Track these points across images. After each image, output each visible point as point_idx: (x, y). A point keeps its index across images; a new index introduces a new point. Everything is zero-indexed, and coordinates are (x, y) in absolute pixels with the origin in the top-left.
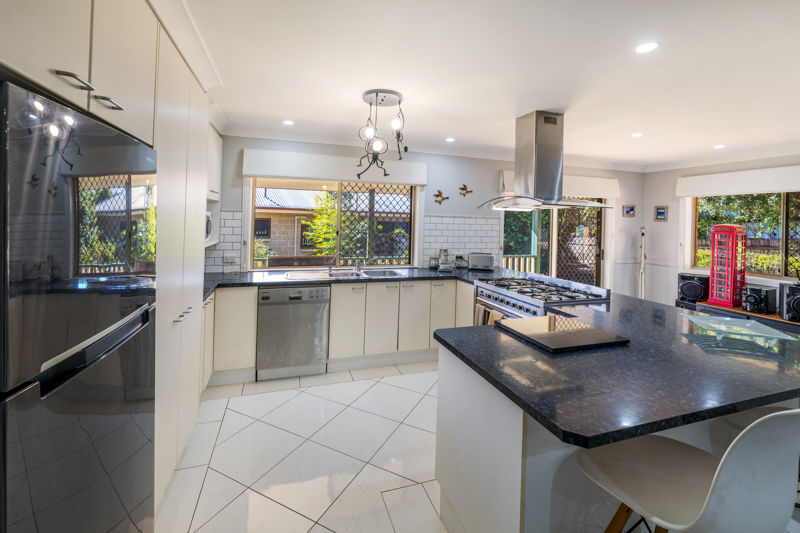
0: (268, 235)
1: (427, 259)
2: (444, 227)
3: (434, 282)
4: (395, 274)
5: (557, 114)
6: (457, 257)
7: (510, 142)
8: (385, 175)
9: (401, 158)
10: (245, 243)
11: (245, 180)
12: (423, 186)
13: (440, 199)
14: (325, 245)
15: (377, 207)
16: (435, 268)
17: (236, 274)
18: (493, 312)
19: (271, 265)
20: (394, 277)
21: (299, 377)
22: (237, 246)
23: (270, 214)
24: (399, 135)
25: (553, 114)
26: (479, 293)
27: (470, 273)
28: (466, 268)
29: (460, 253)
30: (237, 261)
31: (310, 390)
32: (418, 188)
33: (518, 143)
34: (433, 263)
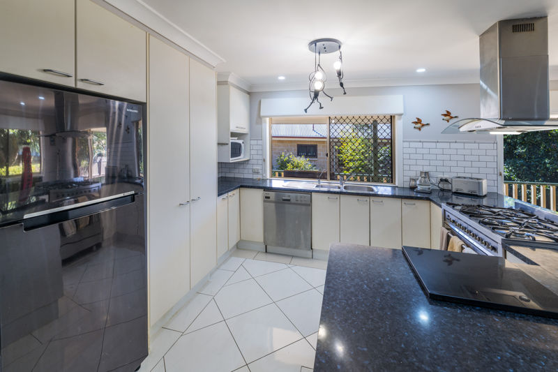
0: (315, 156)
1: (407, 179)
2: (425, 151)
3: (404, 201)
4: (372, 190)
5: (535, 18)
6: (442, 180)
7: (474, 62)
8: (321, 108)
9: (345, 93)
10: (264, 160)
11: (263, 119)
12: (401, 115)
13: (419, 125)
14: (351, 164)
15: (379, 134)
16: (413, 188)
17: (259, 180)
18: (454, 239)
19: (285, 176)
20: (371, 193)
21: (293, 256)
22: (260, 162)
23: (317, 142)
24: (339, 74)
25: (527, 19)
26: (447, 217)
27: (454, 197)
28: (449, 191)
29: (446, 176)
30: (260, 171)
31: (294, 268)
32: (396, 117)
33: (482, 61)
34: (413, 183)
